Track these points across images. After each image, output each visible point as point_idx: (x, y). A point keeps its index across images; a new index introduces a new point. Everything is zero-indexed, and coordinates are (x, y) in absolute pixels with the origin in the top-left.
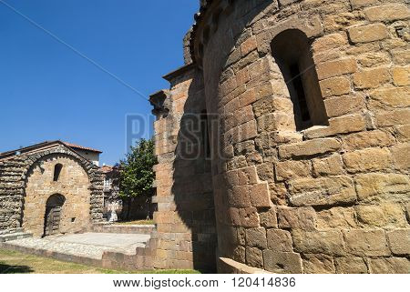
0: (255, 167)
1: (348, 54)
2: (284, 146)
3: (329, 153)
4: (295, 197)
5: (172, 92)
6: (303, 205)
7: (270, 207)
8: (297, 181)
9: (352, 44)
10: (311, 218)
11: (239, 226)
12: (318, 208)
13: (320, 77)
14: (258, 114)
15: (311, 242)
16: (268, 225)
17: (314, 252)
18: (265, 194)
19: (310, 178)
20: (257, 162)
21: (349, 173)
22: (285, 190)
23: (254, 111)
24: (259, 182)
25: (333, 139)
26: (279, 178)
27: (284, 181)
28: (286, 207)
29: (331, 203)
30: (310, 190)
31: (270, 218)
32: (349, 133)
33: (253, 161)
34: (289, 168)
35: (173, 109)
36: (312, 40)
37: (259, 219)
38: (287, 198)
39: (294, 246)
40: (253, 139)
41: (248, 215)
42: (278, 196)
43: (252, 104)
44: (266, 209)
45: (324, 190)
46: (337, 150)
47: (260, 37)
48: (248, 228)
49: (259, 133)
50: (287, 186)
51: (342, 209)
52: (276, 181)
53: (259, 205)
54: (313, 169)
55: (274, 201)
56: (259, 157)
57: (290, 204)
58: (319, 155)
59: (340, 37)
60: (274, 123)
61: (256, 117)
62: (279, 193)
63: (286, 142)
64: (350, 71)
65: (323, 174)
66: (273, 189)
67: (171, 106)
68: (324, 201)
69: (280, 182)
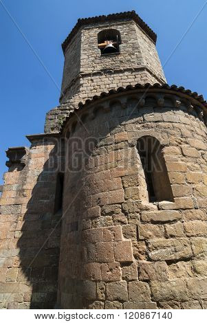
0: (121, 227)
1: (182, 160)
2: (146, 212)
3: (175, 221)
4: (153, 253)
5: (33, 151)
6: (159, 260)
7: (132, 262)
8: (154, 241)
9: (184, 156)
10: (165, 271)
11: (99, 281)
12: (169, 262)
13: (168, 170)
14: (126, 186)
15: (165, 291)
16: (130, 278)
17: (167, 299)
18: (128, 250)
19: (163, 239)
20: (123, 223)
21: (188, 236)
22: (145, 247)
23: (123, 183)
24: (124, 239)
25: (177, 211)
26: (141, 237)
27: (144, 240)
28: (145, 262)
29: (178, 258)
30: (164, 248)
31: (132, 272)
32: (186, 209)
33: (119, 221)
34: (149, 230)
35: (30, 165)
36: (163, 146)
37: (121, 272)
38: (147, 254)
39: (152, 296)
40: (121, 204)
41: (111, 270)
42: (140, 252)
43: (121, 177)
44: (129, 263)
45: (173, 248)
46: (180, 219)
47: (131, 134)
48: (110, 282)
49: (126, 199)
50: (147, 244)
51: (184, 263)
52: (139, 240)
53: (122, 260)
54: (166, 232)
55: (136, 257)
56: (124, 219)
57: (149, 259)
58: (169, 222)
59: (177, 150)
60: (138, 194)
61: (124, 187)
62: (141, 250)
63: (147, 209)
64: (184, 170)
65: (172, 236)
66: (136, 246)
67: (28, 162)
68: (173, 257)
69: (142, 240)
